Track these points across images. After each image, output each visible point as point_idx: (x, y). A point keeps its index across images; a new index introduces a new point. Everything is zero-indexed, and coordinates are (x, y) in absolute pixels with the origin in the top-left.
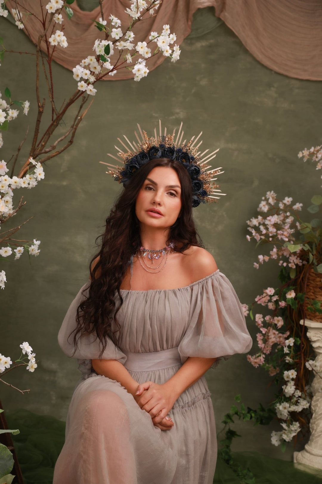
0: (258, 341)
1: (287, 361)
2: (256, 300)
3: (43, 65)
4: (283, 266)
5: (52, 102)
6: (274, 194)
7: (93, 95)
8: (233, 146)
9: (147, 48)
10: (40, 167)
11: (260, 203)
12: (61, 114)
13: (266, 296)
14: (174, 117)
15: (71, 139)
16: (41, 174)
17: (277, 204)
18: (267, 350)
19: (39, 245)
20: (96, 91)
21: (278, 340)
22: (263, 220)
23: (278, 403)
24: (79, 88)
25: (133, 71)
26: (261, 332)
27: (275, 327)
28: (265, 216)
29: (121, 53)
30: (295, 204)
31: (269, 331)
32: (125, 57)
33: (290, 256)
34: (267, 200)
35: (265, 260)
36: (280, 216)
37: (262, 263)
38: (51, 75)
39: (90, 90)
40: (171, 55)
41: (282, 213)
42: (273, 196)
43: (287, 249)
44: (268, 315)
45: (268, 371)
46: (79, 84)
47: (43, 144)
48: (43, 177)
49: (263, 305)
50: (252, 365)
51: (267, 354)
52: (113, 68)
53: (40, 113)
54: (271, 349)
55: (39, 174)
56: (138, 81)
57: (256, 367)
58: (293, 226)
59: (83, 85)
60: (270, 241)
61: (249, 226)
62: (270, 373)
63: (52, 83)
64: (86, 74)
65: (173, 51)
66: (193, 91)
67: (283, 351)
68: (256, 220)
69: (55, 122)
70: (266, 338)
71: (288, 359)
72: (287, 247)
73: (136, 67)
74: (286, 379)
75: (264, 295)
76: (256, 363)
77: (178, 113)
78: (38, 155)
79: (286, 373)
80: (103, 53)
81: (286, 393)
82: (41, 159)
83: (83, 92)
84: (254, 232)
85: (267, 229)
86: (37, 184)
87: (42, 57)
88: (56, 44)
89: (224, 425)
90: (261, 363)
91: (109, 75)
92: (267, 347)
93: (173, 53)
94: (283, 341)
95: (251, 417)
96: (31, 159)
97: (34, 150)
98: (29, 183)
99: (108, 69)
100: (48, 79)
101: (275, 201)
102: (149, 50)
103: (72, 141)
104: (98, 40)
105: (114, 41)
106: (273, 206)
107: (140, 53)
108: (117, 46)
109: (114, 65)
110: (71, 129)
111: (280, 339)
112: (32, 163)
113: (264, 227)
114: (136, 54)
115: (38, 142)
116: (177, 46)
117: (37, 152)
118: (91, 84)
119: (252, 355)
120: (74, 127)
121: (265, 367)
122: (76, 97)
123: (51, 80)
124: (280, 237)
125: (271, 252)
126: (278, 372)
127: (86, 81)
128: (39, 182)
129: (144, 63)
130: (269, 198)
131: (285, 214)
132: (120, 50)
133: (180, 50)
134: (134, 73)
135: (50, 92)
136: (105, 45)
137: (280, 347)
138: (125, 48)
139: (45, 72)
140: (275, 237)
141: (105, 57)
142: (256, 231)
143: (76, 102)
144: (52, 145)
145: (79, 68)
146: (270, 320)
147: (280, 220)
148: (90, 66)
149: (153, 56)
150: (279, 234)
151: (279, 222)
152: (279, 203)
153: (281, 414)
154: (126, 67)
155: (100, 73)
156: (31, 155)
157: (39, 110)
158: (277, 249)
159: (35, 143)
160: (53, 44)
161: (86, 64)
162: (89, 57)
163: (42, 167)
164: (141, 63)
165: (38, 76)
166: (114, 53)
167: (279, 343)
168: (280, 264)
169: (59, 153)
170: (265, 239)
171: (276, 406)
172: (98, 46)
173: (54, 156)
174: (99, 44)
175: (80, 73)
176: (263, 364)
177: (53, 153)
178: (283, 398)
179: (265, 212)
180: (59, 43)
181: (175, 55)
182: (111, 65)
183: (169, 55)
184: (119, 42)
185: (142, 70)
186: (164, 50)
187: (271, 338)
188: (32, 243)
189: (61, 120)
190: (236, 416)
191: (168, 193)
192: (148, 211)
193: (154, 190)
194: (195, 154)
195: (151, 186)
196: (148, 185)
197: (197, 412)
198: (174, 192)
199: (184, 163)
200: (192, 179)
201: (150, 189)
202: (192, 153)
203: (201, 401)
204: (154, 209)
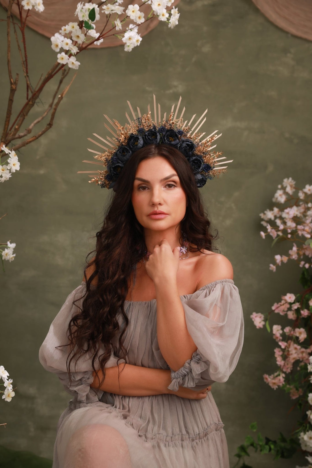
0: (276, 358)
1: (311, 382)
2: (273, 308)
3: (15, 33)
4: (305, 268)
5: (27, 77)
6: (293, 181)
7: (75, 69)
8: (242, 125)
9: (139, 12)
10: (15, 156)
11: (275, 192)
12: (37, 91)
13: (285, 303)
14: (171, 91)
15: (50, 122)
16: (16, 164)
17: (296, 193)
18: (288, 368)
19: (14, 248)
20: (79, 64)
21: (300, 355)
22: (280, 213)
23: (302, 432)
24: (59, 61)
25: (122, 39)
26: (280, 347)
27: (296, 340)
28: (282, 207)
29: (108, 18)
31: (290, 345)
32: (113, 23)
34: (284, 188)
35: (283, 261)
36: (300, 208)
37: (280, 264)
38: (24, 45)
39: (71, 63)
40: (168, 19)
41: (302, 204)
42: (291, 184)
43: (309, 248)
44: (287, 326)
45: (289, 393)
46: (59, 56)
47: (17, 127)
48: (18, 168)
49: (282, 314)
50: (270, 387)
51: (287, 372)
52: (100, 37)
53: (13, 91)
54: (292, 366)
55: (14, 165)
56: (129, 51)
57: (275, 389)
59: (64, 58)
60: (289, 238)
61: (263, 220)
62: (291, 395)
63: (26, 54)
64: (67, 44)
65: (170, 15)
66: (194, 59)
67: (307, 369)
68: (272, 212)
69: (31, 100)
70: (286, 353)
72: (309, 245)
73: (127, 35)
74: (311, 403)
75: (283, 302)
76: (274, 383)
77: (176, 87)
78: (12, 140)
79: (310, 395)
80: (87, 18)
82: (14, 145)
83: (63, 65)
84: (269, 228)
85: (284, 223)
86: (11, 176)
87: (14, 24)
88: (30, 8)
89: (237, 459)
90: (281, 384)
91: (94, 45)
92: (288, 364)
93: (170, 17)
94: (307, 357)
95: (270, 449)
96: (4, 146)
97: (6, 134)
98: (2, 175)
99: (92, 37)
100: (21, 50)
101: (294, 190)
102: (143, 15)
103: (51, 123)
104: (80, 3)
105: (100, 3)
106: (291, 196)
107: (132, 18)
108: (104, 9)
109: (101, 32)
110: (50, 108)
111: (302, 354)
112: (5, 151)
113: (282, 221)
114: (127, 19)
115: (10, 126)
116: (175, 8)
117: (9, 137)
118: (73, 56)
119: (270, 375)
120: (54, 106)
121: (286, 389)
122: (55, 71)
123: (25, 51)
124: (300, 233)
125: (290, 251)
126: (301, 394)
127: (67, 52)
128: (13, 174)
129: (136, 30)
130: (286, 187)
131: (306, 206)
132: (108, 14)
133: (178, 13)
134: (124, 42)
135: (23, 65)
136: (89, 9)
137: (302, 364)
138: (113, 12)
139: (17, 41)
140: (294, 232)
141: (90, 23)
142: (271, 226)
143: (55, 77)
144: (27, 129)
145: (58, 37)
146: (290, 331)
147: (300, 213)
148: (72, 35)
149: (147, 20)
150: (299, 230)
151: (299, 215)
152: (298, 192)
153: (306, 446)
154: (115, 35)
155: (83, 43)
156: (2, 142)
157: (12, 87)
158: (297, 247)
159: (7, 126)
160: (26, 8)
161: (67, 32)
162: (71, 24)
163: (16, 155)
164: (132, 29)
165: (9, 47)
166: (100, 18)
167: (301, 360)
168: (301, 266)
169: (37, 138)
170: (282, 236)
171: (300, 436)
172: (81, 11)
173: (30, 142)
174: (82, 8)
175: (60, 42)
176: (283, 385)
177: (28, 138)
178: (308, 425)
179: (281, 204)
180: (33, 6)
181: (173, 19)
182: (97, 33)
183: (166, 20)
184: (106, 5)
185: (134, 38)
186: (160, 13)
187: (292, 354)
188: (5, 246)
189: (37, 98)
190: (251, 448)
191: (165, 187)
192: (149, 215)
193: (148, 189)
194: (182, 126)
195: (144, 186)
196: (140, 185)
197: (208, 446)
198: (172, 183)
199: (173, 143)
200: (188, 158)
201: (144, 188)
202: (177, 127)
203: (214, 432)
204: (156, 211)
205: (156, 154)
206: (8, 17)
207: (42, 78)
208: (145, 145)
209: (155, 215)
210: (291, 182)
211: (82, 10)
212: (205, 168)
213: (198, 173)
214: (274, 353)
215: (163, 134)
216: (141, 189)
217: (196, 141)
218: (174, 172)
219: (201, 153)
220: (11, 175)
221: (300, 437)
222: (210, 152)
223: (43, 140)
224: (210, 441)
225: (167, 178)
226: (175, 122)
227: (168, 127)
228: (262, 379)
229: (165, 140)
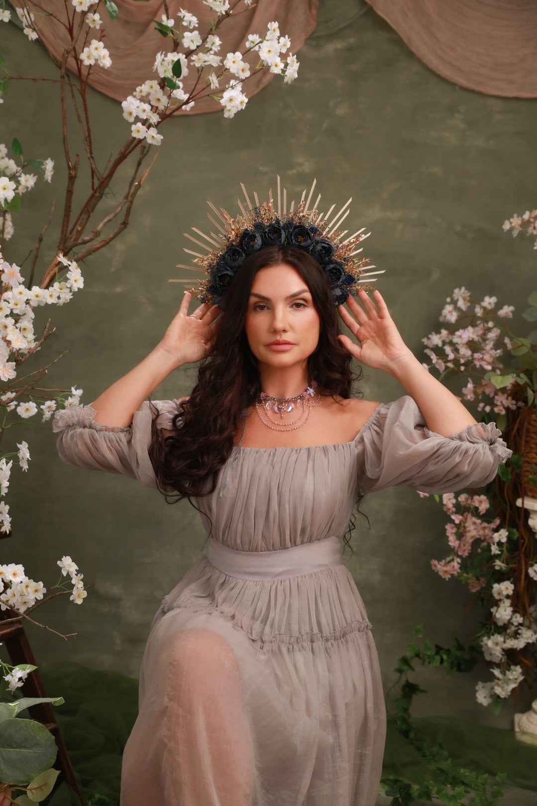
0: (448, 537)
1: (497, 568)
3: (72, 98)
4: (485, 411)
5: (91, 159)
6: (466, 292)
7: (157, 144)
8: (394, 215)
9: (242, 63)
10: (76, 269)
11: (443, 308)
12: (106, 179)
14: (295, 171)
15: (125, 219)
16: (78, 280)
17: (471, 308)
18: (464, 551)
19: (80, 397)
20: (162, 138)
21: (481, 532)
22: (450, 337)
23: (485, 636)
24: (134, 135)
25: (221, 101)
26: (453, 521)
27: (475, 512)
28: (452, 329)
29: (200, 72)
30: (501, 308)
31: (466, 519)
32: (206, 78)
33: (496, 394)
34: (454, 302)
36: (477, 329)
38: (86, 114)
39: (151, 137)
40: (284, 71)
41: (480, 324)
42: (464, 295)
43: (489, 384)
44: (462, 493)
45: (467, 585)
46: (134, 128)
47: (79, 229)
48: (82, 286)
50: (440, 576)
51: (464, 556)
52: (189, 99)
53: (72, 179)
54: (470, 548)
55: (75, 281)
56: (231, 117)
57: (447, 579)
58: (499, 344)
59: (140, 130)
60: (462, 372)
61: (426, 347)
62: (470, 587)
63: (88, 127)
64: (144, 111)
65: (286, 65)
66: (325, 126)
67: (491, 551)
68: (438, 336)
69: (98, 191)
70: (461, 530)
71: (499, 564)
72: (490, 379)
73: (227, 95)
74: (497, 597)
76: (446, 572)
77: (300, 165)
78: (73, 247)
79: (496, 586)
80: (170, 74)
81: (498, 619)
82: (77, 254)
83: (140, 141)
84: (434, 357)
85: (456, 350)
86: (72, 297)
87: (71, 85)
88: (92, 62)
89: (399, 675)
90: (455, 573)
91: (183, 110)
92: (464, 545)
93: (287, 68)
94: (490, 534)
95: (442, 661)
96: (61, 255)
97: (64, 239)
98: (59, 295)
99: (179, 100)
100: (81, 122)
101: (469, 304)
102: (247, 66)
103: (126, 222)
104: (160, 53)
105: (188, 52)
106: (464, 312)
107: (232, 71)
108: (194, 61)
109: (190, 93)
110: (125, 201)
111: (484, 531)
112: (63, 263)
113: (452, 348)
114: (225, 73)
115: (70, 227)
116: (293, 56)
117: (70, 243)
118: (154, 127)
119: (439, 560)
120: (130, 198)
121: (462, 578)
122: (130, 149)
123: (88, 123)
124: (477, 363)
125: (464, 389)
126: (484, 585)
127: (145, 122)
128: (74, 294)
129: (239, 87)
130: (458, 300)
131: (486, 325)
132: (199, 67)
133: (297, 62)
134: (223, 105)
135: (86, 142)
136: (173, 61)
137: (485, 544)
138: (206, 64)
139: (77, 110)
140: (469, 363)
141: (174, 81)
142: (437, 355)
143: (129, 157)
144: (94, 231)
145: (132, 101)
146: (467, 500)
147: (478, 336)
148: (151, 98)
149: (254, 74)
150: (476, 359)
151: (476, 338)
152: (475, 307)
153: (491, 654)
154: (210, 95)
155: (167, 108)
156: (60, 249)
157: (70, 174)
158: (474, 383)
159: (65, 228)
160: (87, 62)
161: (144, 94)
162: (148, 83)
163: (79, 268)
164: (234, 87)
165: (64, 118)
166: (189, 73)
167: (483, 538)
168: (479, 409)
169: (107, 243)
170: (453, 368)
171: (482, 641)
172: (161, 64)
173: (98, 248)
174: (163, 60)
175: (135, 109)
176: (458, 573)
177: (96, 243)
178: (493, 627)
179: (452, 323)
180: (96, 60)
181: (290, 71)
182: (185, 93)
183: (280, 72)
184: (197, 54)
185: (237, 99)
186: (271, 63)
187: (469, 531)
188: (69, 393)
189: (106, 188)
190: (417, 659)
191: (292, 306)
192: (269, 346)
193: (268, 308)
194: (316, 221)
195: (262, 304)
196: (256, 303)
197: (348, 649)
198: (301, 302)
199: (303, 244)
200: (323, 265)
201: (262, 308)
202: (309, 221)
203: (357, 632)
204: (279, 341)
205: (280, 261)
206: (62, 77)
207: (112, 159)
208: (263, 246)
209: (275, 346)
210: (464, 293)
211: (163, 63)
212: (346, 280)
213: (337, 286)
214: (445, 530)
215: (289, 231)
216: (258, 308)
217: (335, 241)
218: (305, 287)
219: (341, 259)
220: (72, 295)
221: (482, 643)
222: (353, 258)
223: (119, 246)
224: (350, 644)
225: (294, 296)
226: (307, 214)
227: (296, 221)
228: (430, 566)
229: (292, 240)
